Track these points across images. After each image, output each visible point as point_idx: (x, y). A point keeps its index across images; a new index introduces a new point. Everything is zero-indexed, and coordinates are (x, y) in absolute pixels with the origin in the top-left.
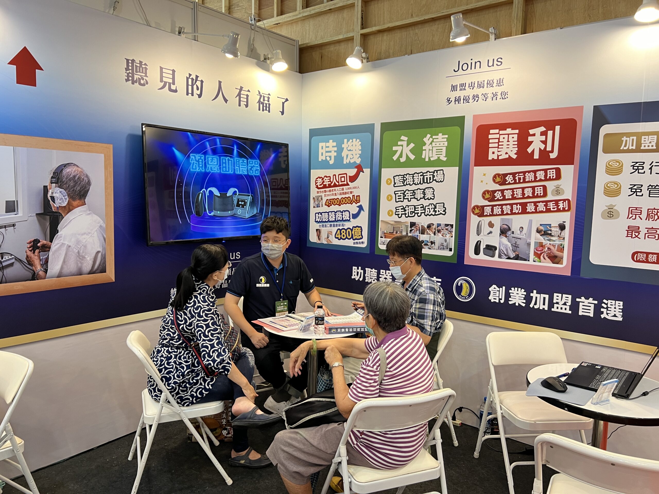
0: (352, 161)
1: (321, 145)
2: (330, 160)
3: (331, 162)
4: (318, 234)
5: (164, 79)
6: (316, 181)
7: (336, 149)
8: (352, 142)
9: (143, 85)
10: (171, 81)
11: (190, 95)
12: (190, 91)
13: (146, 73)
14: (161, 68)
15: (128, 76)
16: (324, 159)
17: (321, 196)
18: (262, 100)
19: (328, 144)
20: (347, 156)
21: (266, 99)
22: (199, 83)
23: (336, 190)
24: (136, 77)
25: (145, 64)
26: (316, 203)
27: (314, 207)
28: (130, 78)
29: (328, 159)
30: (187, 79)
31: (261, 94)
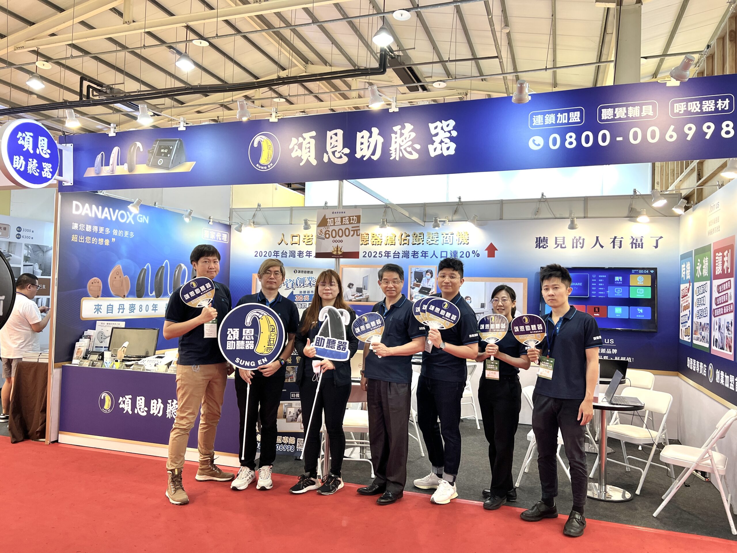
0: (688, 278)
1: (682, 266)
3: (684, 279)
5: (558, 243)
7: (685, 269)
8: (688, 263)
9: (545, 248)
10: (562, 243)
11: (575, 248)
12: (575, 246)
13: (547, 242)
14: (556, 238)
15: (537, 245)
17: (682, 304)
18: (635, 241)
20: (687, 274)
21: (639, 240)
22: (581, 241)
23: (685, 299)
24: (541, 245)
25: (547, 238)
28: (538, 246)
29: (684, 276)
30: (573, 240)
31: (634, 238)
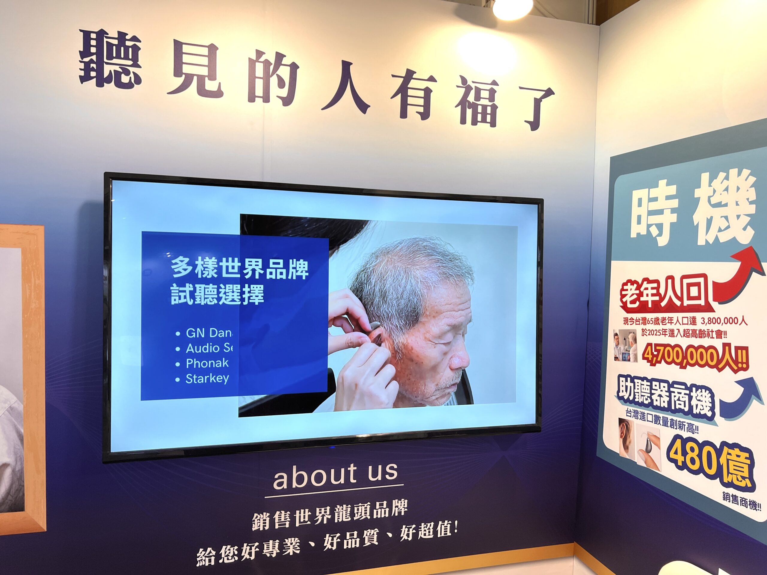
0: (724, 237)
1: (637, 194)
2: (660, 234)
3: (663, 241)
4: (622, 433)
5: (186, 69)
6: (622, 290)
7: (675, 203)
8: (727, 178)
9: (129, 86)
10: (204, 71)
11: (259, 101)
12: (259, 91)
13: (135, 59)
14: (178, 45)
15: (87, 69)
16: (644, 232)
17: (634, 332)
18: (471, 98)
19: (654, 192)
20: (709, 222)
21: (485, 94)
22: (284, 72)
23: (675, 321)
24: (107, 70)
25: (134, 39)
26: (622, 347)
27: (616, 358)
28: (92, 73)
29: (654, 231)
30: (252, 63)
31: (469, 83)
